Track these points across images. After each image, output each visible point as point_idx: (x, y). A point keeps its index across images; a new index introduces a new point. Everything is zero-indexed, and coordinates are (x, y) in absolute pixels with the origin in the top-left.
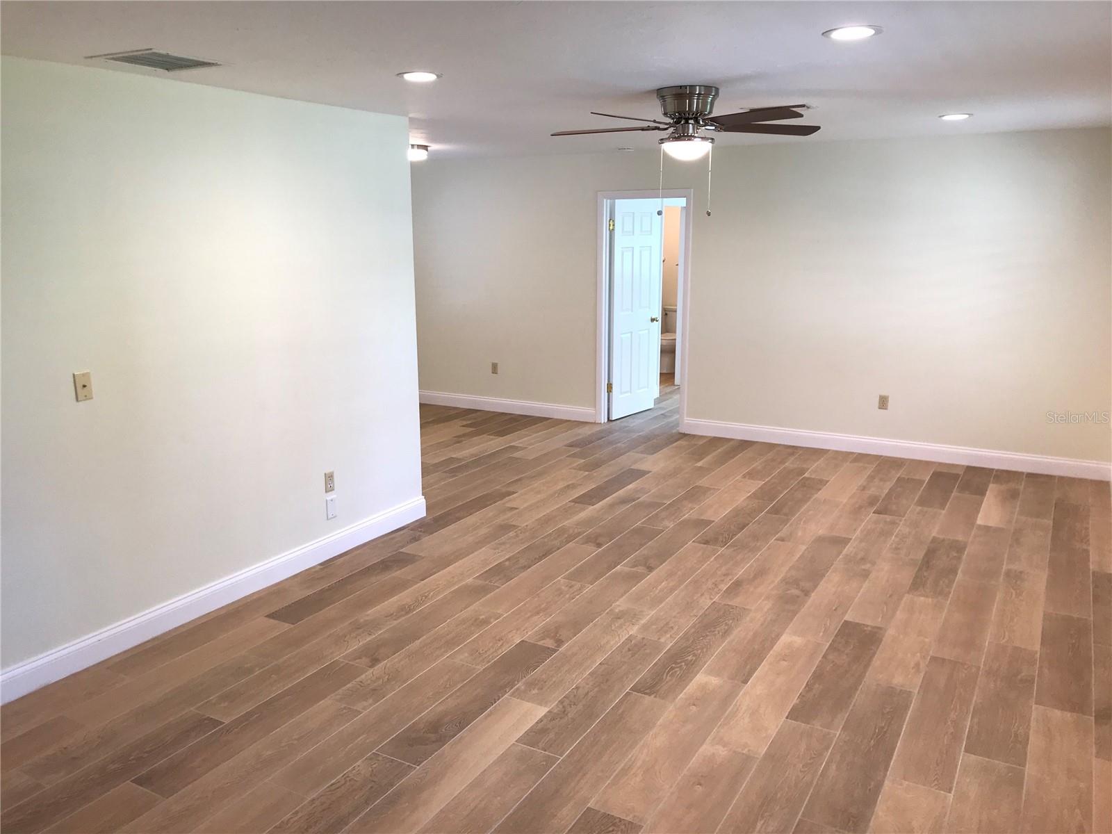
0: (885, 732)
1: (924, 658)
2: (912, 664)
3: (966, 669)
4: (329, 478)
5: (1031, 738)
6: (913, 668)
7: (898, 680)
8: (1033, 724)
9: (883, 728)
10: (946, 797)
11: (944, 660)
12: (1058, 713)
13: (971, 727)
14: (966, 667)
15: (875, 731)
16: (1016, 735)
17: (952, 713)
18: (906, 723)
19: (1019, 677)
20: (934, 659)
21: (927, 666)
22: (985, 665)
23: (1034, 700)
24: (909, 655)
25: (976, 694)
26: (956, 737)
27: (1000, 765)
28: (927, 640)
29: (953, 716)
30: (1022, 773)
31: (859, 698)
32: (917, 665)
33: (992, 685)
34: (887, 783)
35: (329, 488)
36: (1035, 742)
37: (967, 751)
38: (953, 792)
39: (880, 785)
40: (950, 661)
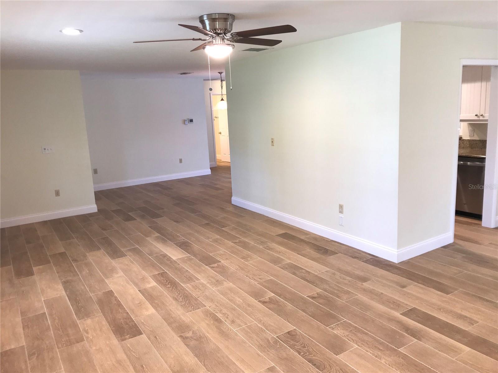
0: (76, 303)
1: (87, 338)
2: (89, 331)
3: (64, 344)
4: (341, 207)
5: (22, 329)
6: (88, 330)
7: (89, 321)
8: (23, 336)
9: (79, 304)
10: (44, 298)
11: (78, 342)
12: (13, 347)
13: (47, 320)
14: (65, 345)
15: (80, 301)
16: (28, 328)
17: (57, 322)
18: (72, 309)
19: (36, 355)
20: (82, 340)
21: (82, 335)
22: (56, 351)
23: (25, 347)
24: (95, 335)
25: (53, 335)
26: (51, 315)
27: (31, 315)
28: (94, 348)
29: (57, 321)
30: (22, 316)
31: (97, 307)
32: (87, 333)
33: (47, 342)
34: (64, 292)
35: (341, 212)
36: (20, 330)
37: (45, 313)
38: (43, 301)
39: (66, 291)
40: (74, 344)
